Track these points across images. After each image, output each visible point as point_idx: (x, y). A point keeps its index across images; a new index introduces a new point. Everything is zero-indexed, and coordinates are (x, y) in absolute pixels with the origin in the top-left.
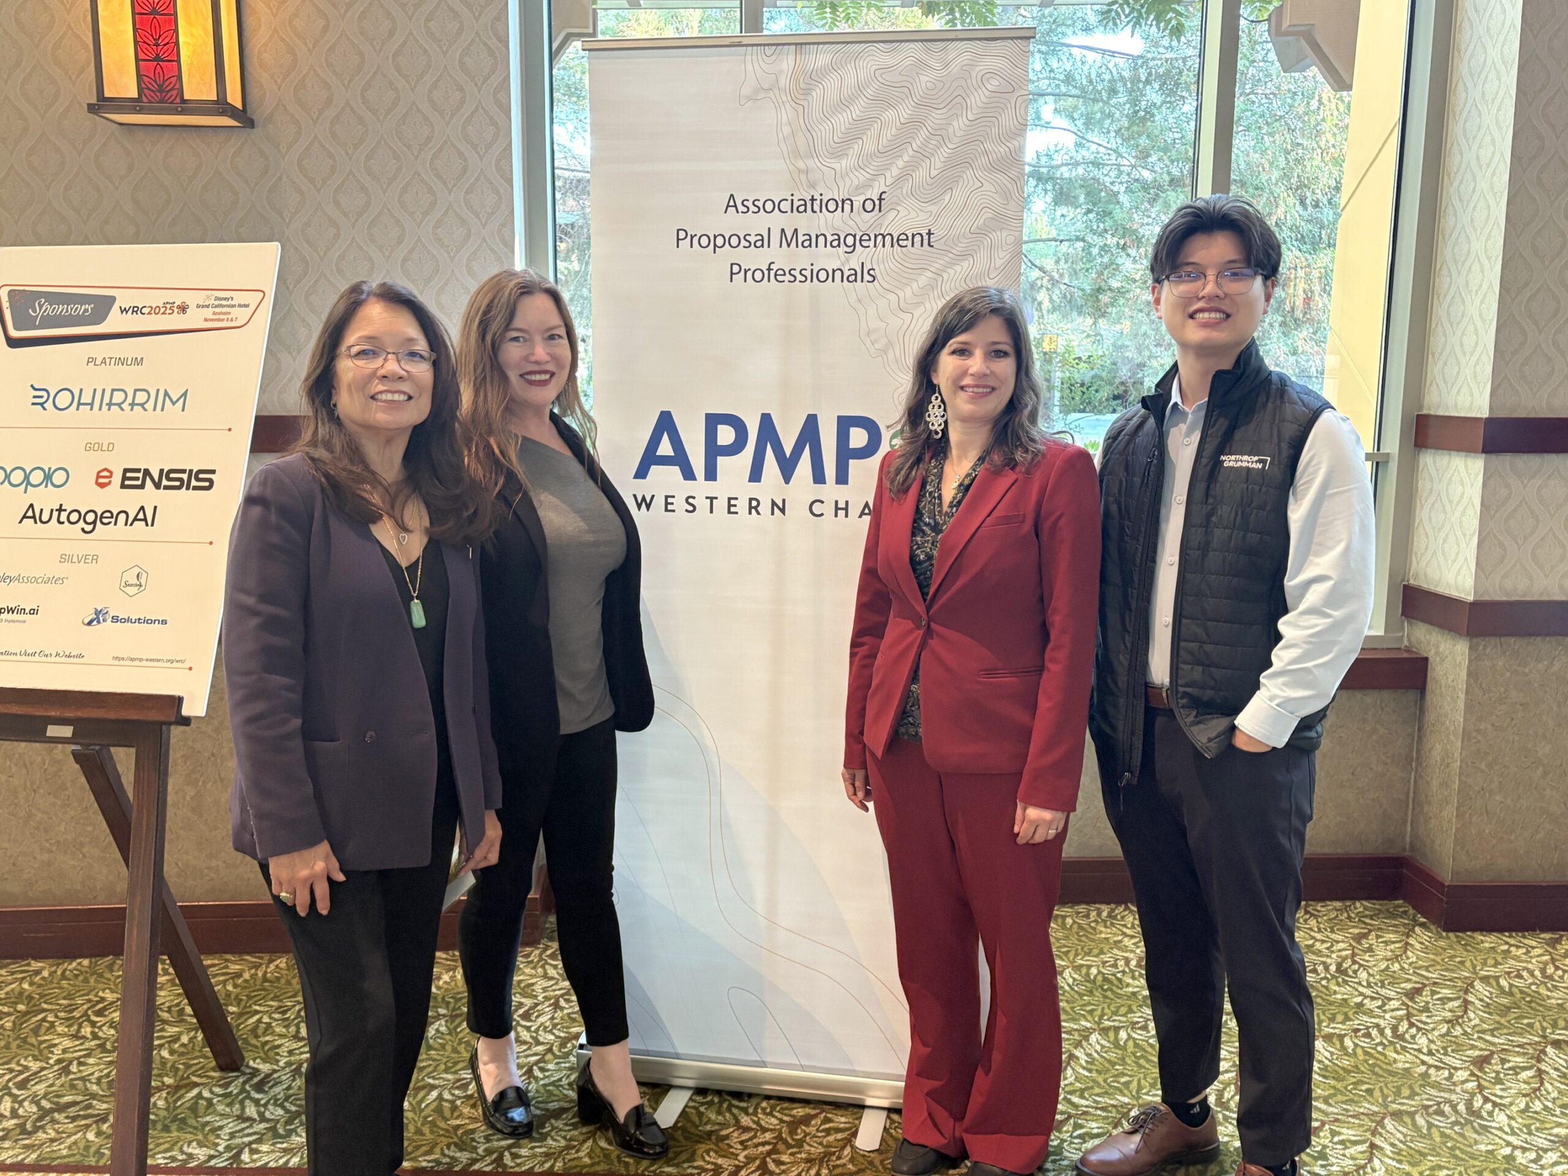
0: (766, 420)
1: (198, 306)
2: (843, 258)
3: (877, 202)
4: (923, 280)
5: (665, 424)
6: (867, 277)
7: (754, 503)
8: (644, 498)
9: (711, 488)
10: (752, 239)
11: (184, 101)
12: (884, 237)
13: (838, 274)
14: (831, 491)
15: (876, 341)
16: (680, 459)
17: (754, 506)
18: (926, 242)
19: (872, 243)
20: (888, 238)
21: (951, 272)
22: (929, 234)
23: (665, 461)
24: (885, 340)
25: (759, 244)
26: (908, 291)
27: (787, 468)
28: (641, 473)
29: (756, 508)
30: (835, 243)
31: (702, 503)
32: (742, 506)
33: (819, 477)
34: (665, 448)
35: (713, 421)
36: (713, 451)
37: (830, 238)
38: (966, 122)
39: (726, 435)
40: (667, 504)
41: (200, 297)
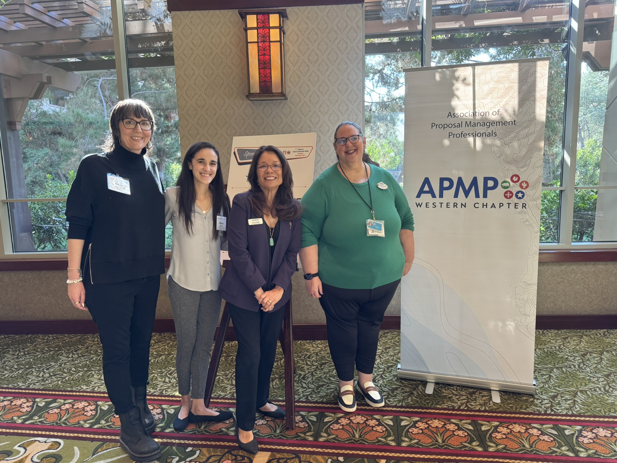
0: (460, 180)
1: (293, 152)
2: (486, 129)
3: (497, 112)
4: (512, 135)
5: (427, 181)
6: (494, 135)
7: (455, 204)
8: (419, 204)
9: (441, 200)
10: (456, 125)
11: (272, 93)
12: (499, 123)
13: (484, 134)
14: (481, 200)
15: (497, 154)
16: (431, 192)
17: (455, 205)
18: (513, 124)
19: (495, 124)
20: (501, 123)
21: (522, 132)
22: (515, 121)
23: (426, 192)
24: (500, 154)
25: (458, 126)
26: (507, 139)
27: (467, 193)
28: (418, 196)
29: (456, 206)
30: (483, 125)
31: (438, 205)
32: (451, 205)
33: (477, 196)
34: (426, 188)
35: (442, 180)
36: (442, 189)
37: (482, 124)
38: (527, 87)
39: (446, 184)
40: (426, 205)
41: (294, 149)
